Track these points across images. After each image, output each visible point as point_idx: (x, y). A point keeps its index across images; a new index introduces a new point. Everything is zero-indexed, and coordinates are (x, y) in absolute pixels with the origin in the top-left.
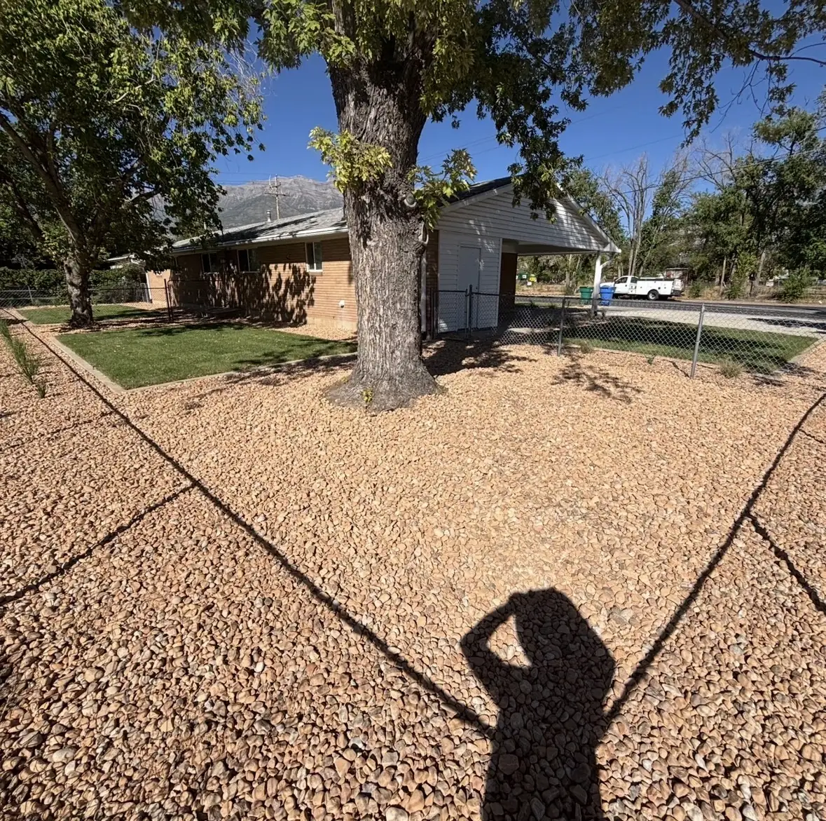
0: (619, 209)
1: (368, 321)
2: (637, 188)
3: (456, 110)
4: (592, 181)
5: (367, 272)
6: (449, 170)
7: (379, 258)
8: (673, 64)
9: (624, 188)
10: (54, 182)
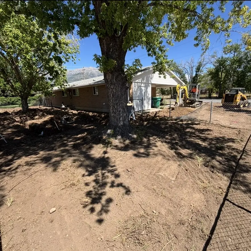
0: (185, 73)
1: (112, 110)
2: (191, 67)
3: (135, 47)
4: (177, 65)
5: (111, 96)
6: (134, 65)
7: (115, 91)
8: (197, 33)
9: (187, 67)
10: (17, 72)
